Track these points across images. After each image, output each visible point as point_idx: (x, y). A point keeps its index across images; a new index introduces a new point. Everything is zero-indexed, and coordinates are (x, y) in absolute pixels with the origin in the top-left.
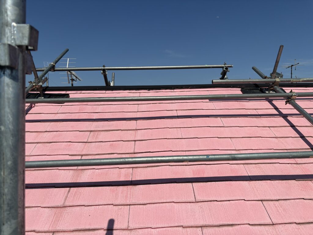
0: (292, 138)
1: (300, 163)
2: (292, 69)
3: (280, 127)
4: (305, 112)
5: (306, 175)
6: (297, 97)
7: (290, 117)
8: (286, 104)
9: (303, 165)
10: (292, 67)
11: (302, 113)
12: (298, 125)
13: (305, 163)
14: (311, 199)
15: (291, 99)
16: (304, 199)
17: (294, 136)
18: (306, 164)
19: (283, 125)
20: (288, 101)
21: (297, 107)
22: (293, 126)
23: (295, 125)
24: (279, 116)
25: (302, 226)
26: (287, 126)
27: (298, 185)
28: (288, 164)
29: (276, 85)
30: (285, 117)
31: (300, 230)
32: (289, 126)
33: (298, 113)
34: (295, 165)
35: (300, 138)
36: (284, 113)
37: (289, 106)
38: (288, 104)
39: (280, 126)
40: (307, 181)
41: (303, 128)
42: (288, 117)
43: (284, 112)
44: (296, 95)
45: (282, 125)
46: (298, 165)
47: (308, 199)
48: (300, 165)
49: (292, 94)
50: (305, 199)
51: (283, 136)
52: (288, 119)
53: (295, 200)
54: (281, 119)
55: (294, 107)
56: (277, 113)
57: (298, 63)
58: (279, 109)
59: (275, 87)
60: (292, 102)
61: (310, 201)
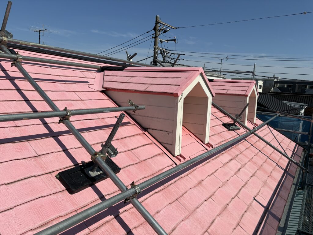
0: (16, 102)
1: (20, 126)
2: (40, 34)
3: (5, 90)
4: (29, 76)
5: (24, 137)
6: (23, 60)
7: (17, 81)
8: (12, 66)
9: (23, 127)
10: (40, 31)
11: (26, 77)
12: (25, 89)
13: (25, 125)
14: (24, 159)
15: (17, 61)
16: (17, 159)
17: (18, 100)
18: (26, 127)
19: (8, 88)
20: (14, 64)
21: (22, 71)
22: (18, 90)
23: (21, 89)
24: (5, 79)
25: (12, 185)
26: (13, 90)
27: (14, 147)
28: (7, 127)
29: (3, 45)
30: (12, 80)
31: (8, 189)
32: (14, 90)
33: (23, 76)
34: (14, 128)
35: (24, 102)
36: (11, 76)
37: (15, 68)
38: (14, 67)
39: (5, 88)
40: (23, 142)
41: (29, 92)
42: (15, 80)
43: (12, 74)
44: (21, 58)
45: (6, 88)
46: (17, 128)
47: (22, 159)
48: (20, 127)
49: (18, 57)
50: (19, 159)
51: (6, 100)
52: (15, 82)
53: (9, 162)
54: (8, 82)
55: (19, 70)
56: (4, 75)
57: (46, 30)
58: (7, 71)
59: (2, 46)
60: (18, 65)
61: (24, 160)
